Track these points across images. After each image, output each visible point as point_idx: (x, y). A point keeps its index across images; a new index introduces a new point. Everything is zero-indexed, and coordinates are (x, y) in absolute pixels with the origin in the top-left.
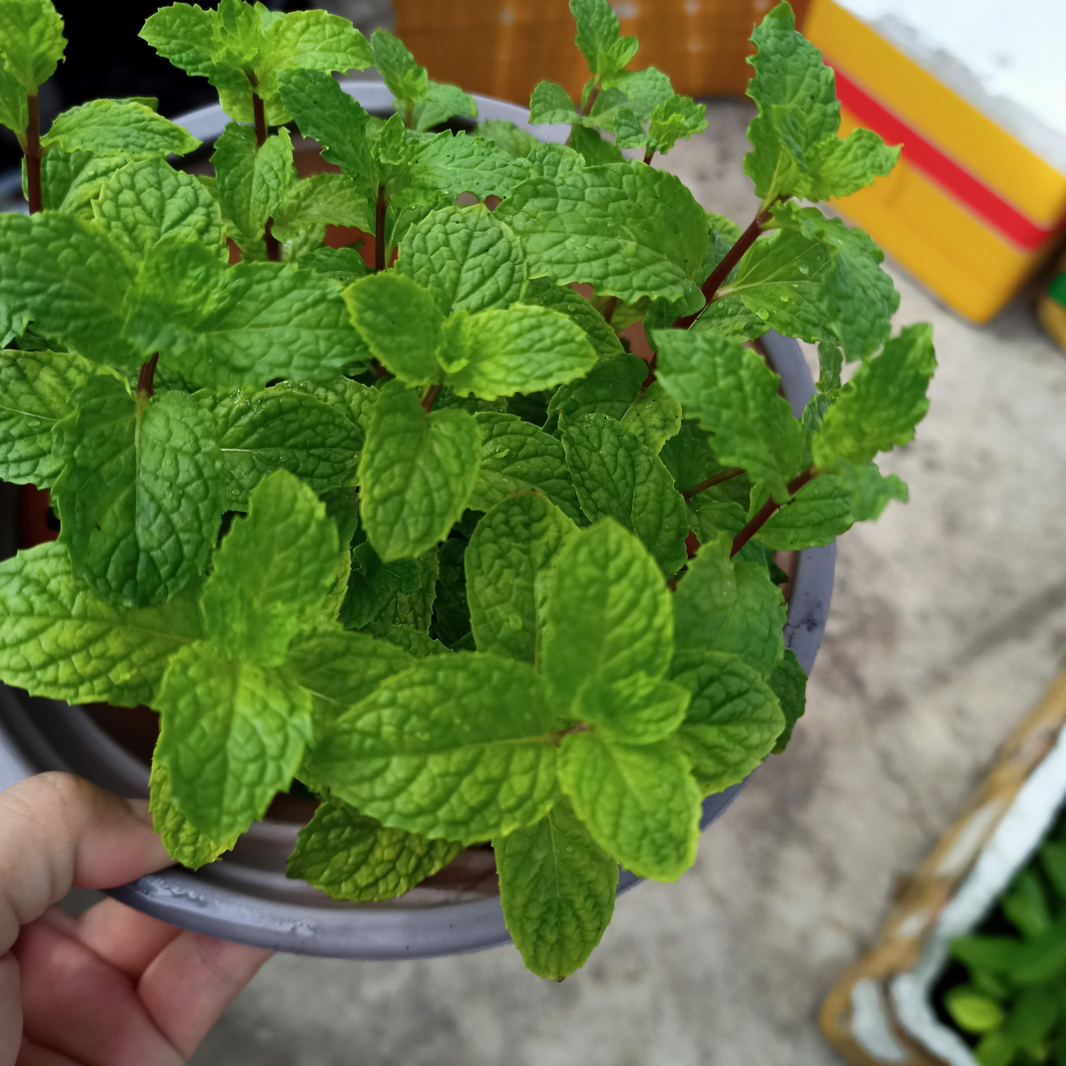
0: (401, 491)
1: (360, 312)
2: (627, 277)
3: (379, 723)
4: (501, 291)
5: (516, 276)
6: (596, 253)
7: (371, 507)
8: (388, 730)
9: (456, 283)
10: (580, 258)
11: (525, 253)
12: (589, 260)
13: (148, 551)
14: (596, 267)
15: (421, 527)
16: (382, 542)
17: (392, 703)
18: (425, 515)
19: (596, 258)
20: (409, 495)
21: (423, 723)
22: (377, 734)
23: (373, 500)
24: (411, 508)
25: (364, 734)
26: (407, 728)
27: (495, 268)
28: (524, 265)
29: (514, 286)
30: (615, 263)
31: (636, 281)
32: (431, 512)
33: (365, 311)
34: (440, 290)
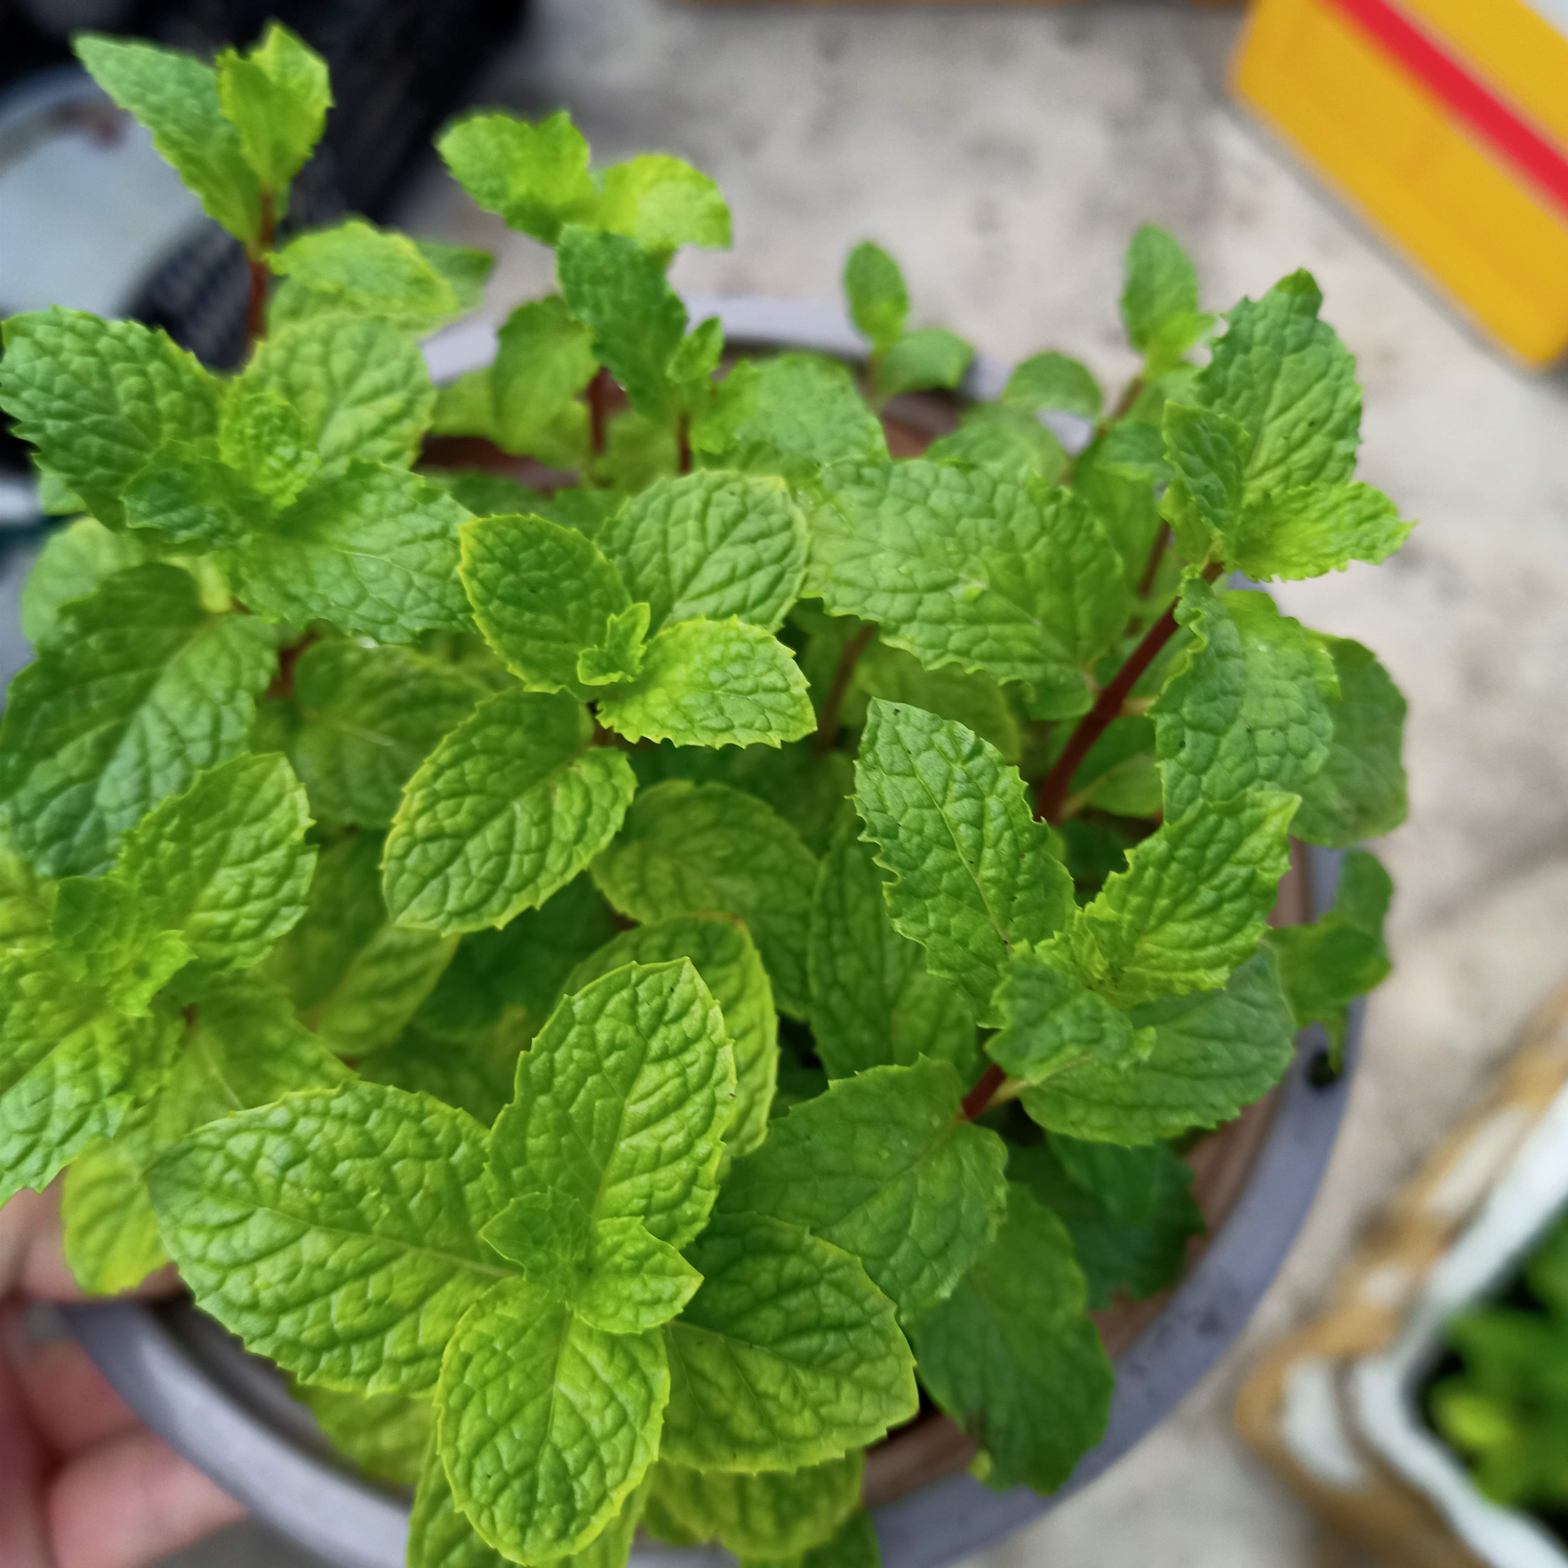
0: (461, 836)
1: (476, 559)
2: (942, 630)
3: (257, 1154)
4: (750, 601)
5: (780, 589)
6: (909, 583)
7: (403, 841)
8: (265, 1167)
9: (691, 575)
10: (883, 584)
11: (809, 560)
12: (894, 591)
13: (103, 811)
14: (900, 605)
15: (471, 895)
16: (400, 898)
17: (287, 1129)
18: (485, 880)
19: (905, 590)
20: (473, 847)
21: (317, 1176)
22: (249, 1167)
23: (411, 832)
24: (467, 863)
25: (231, 1162)
26: (291, 1174)
27: (754, 568)
28: (800, 577)
29: (771, 602)
30: (933, 604)
31: (955, 642)
32: (495, 881)
33: (485, 560)
34: (662, 577)
